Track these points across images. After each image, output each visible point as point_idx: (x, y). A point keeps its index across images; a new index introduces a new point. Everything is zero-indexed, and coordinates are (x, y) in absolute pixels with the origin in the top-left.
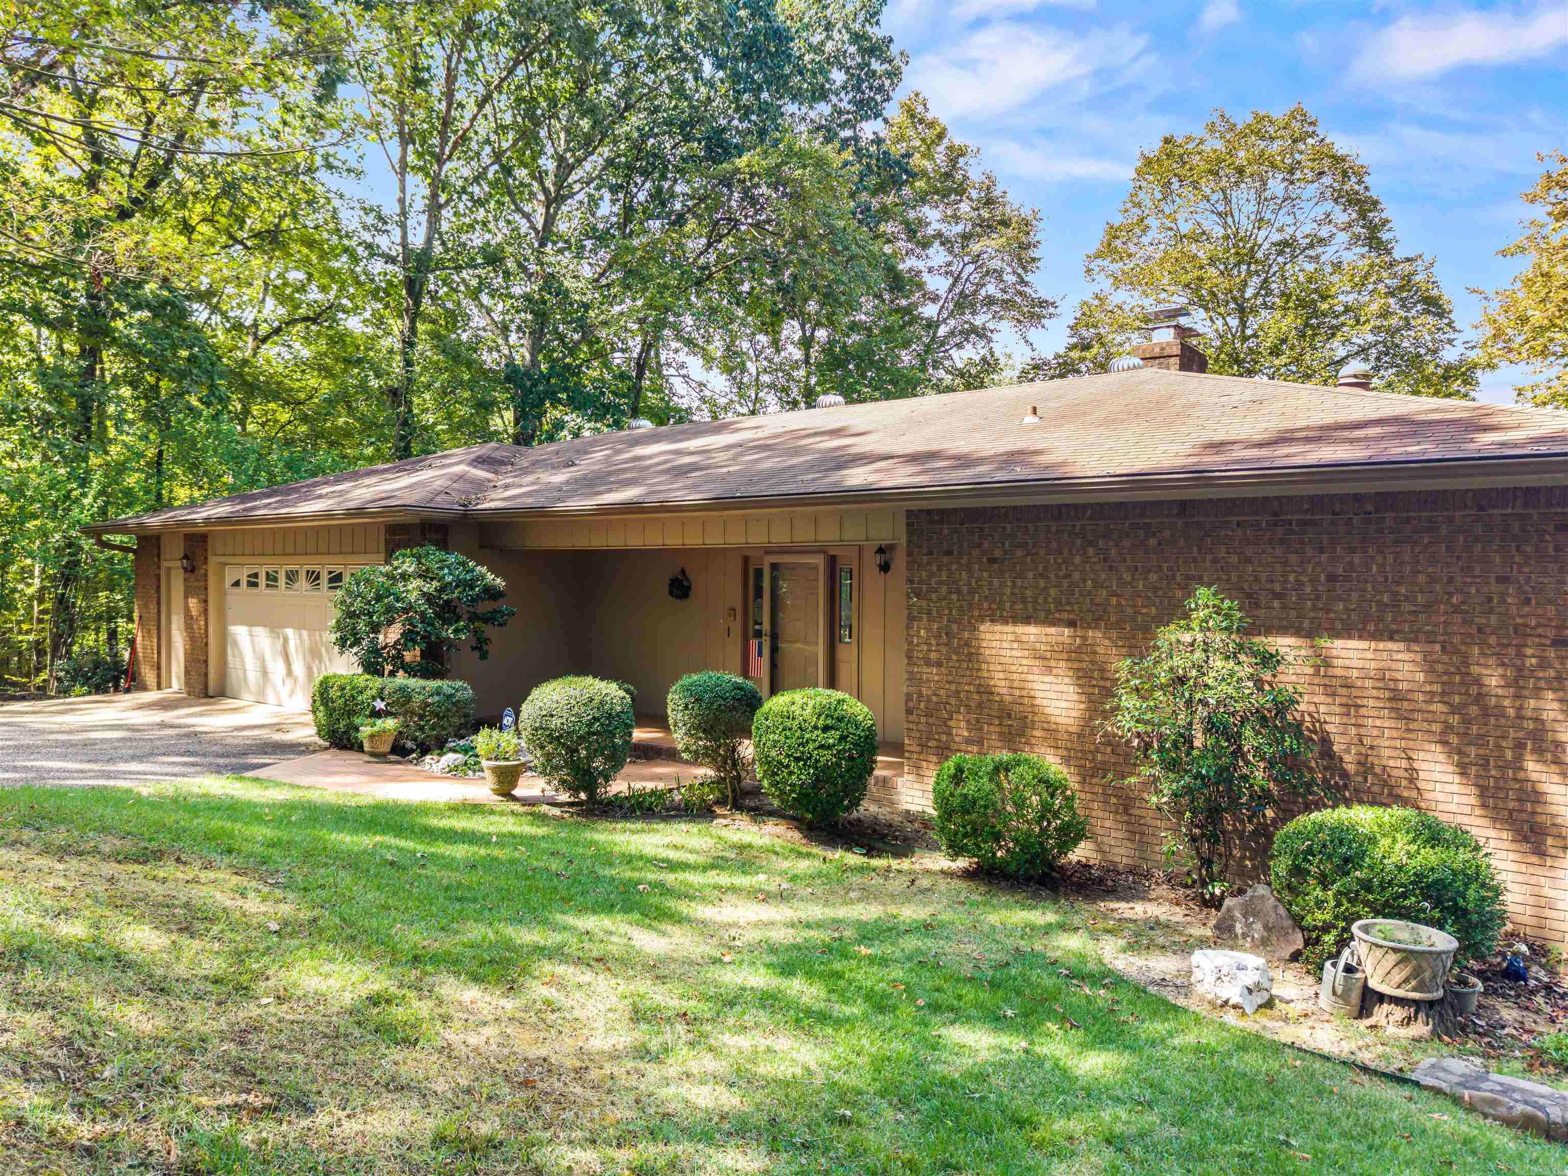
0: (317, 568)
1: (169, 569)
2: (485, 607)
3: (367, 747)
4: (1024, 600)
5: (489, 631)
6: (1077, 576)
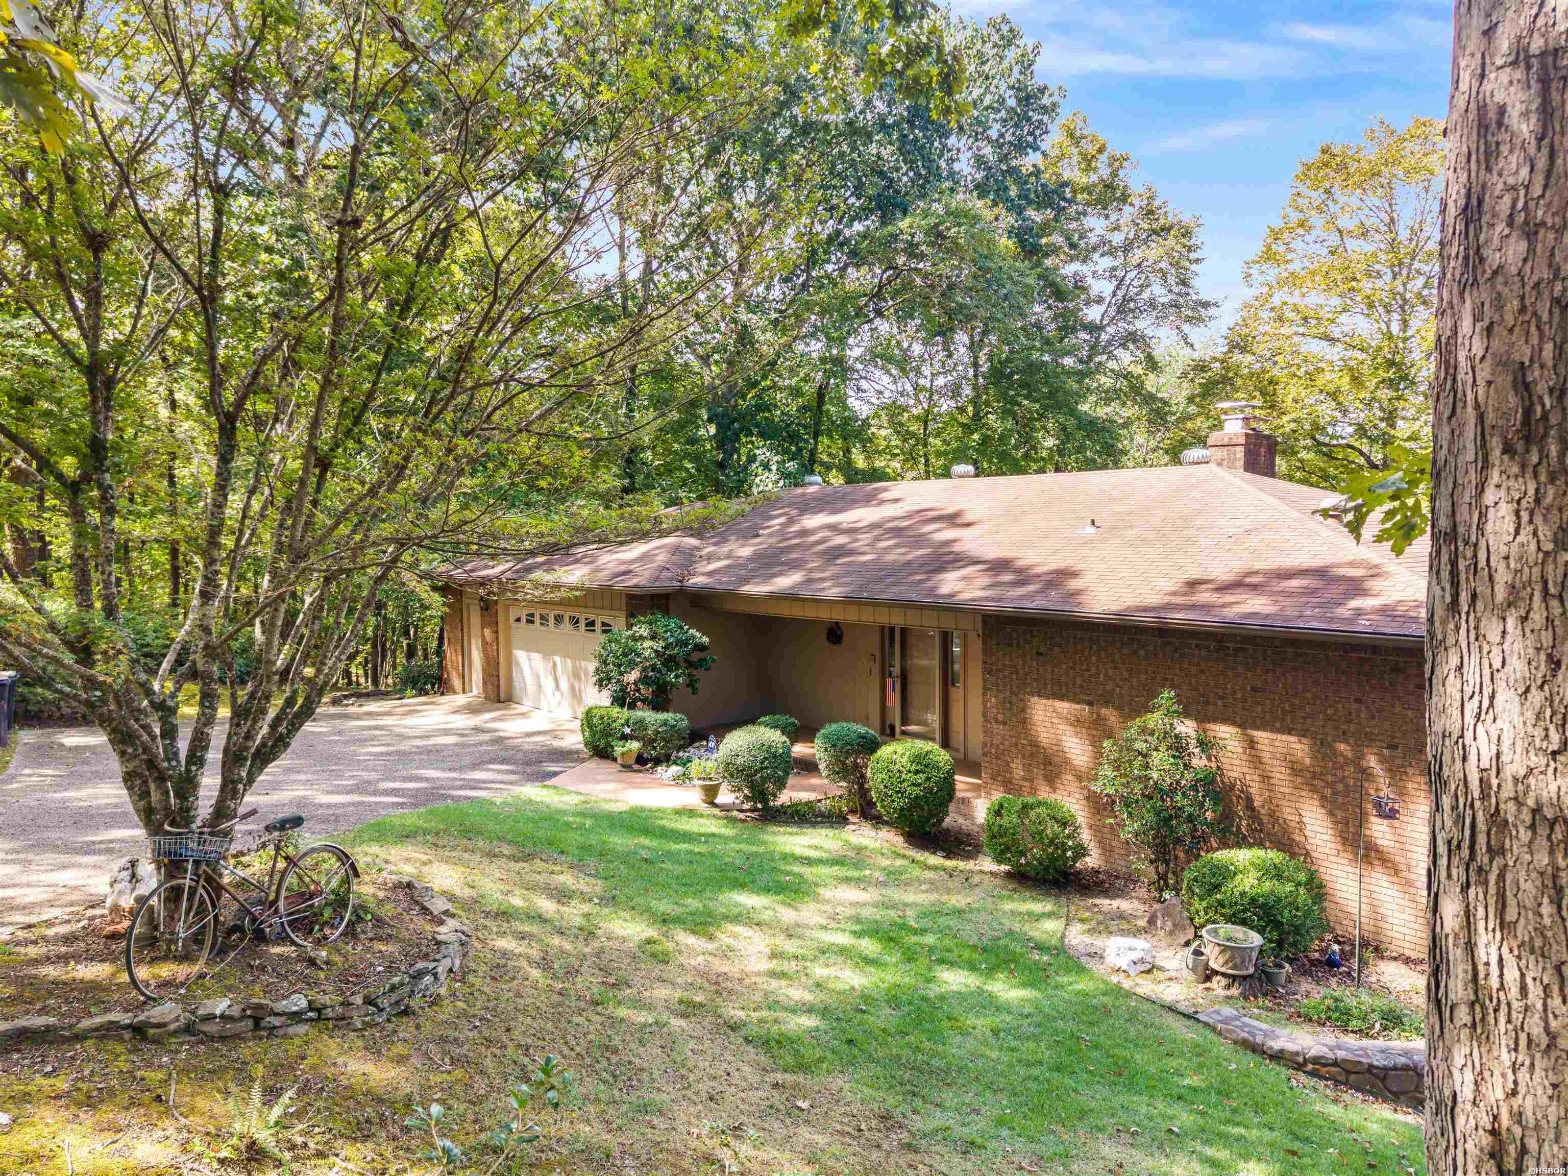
0: (577, 615)
1: (468, 605)
2: (695, 657)
3: (619, 760)
4: (1059, 684)
5: (699, 673)
6: (1093, 670)
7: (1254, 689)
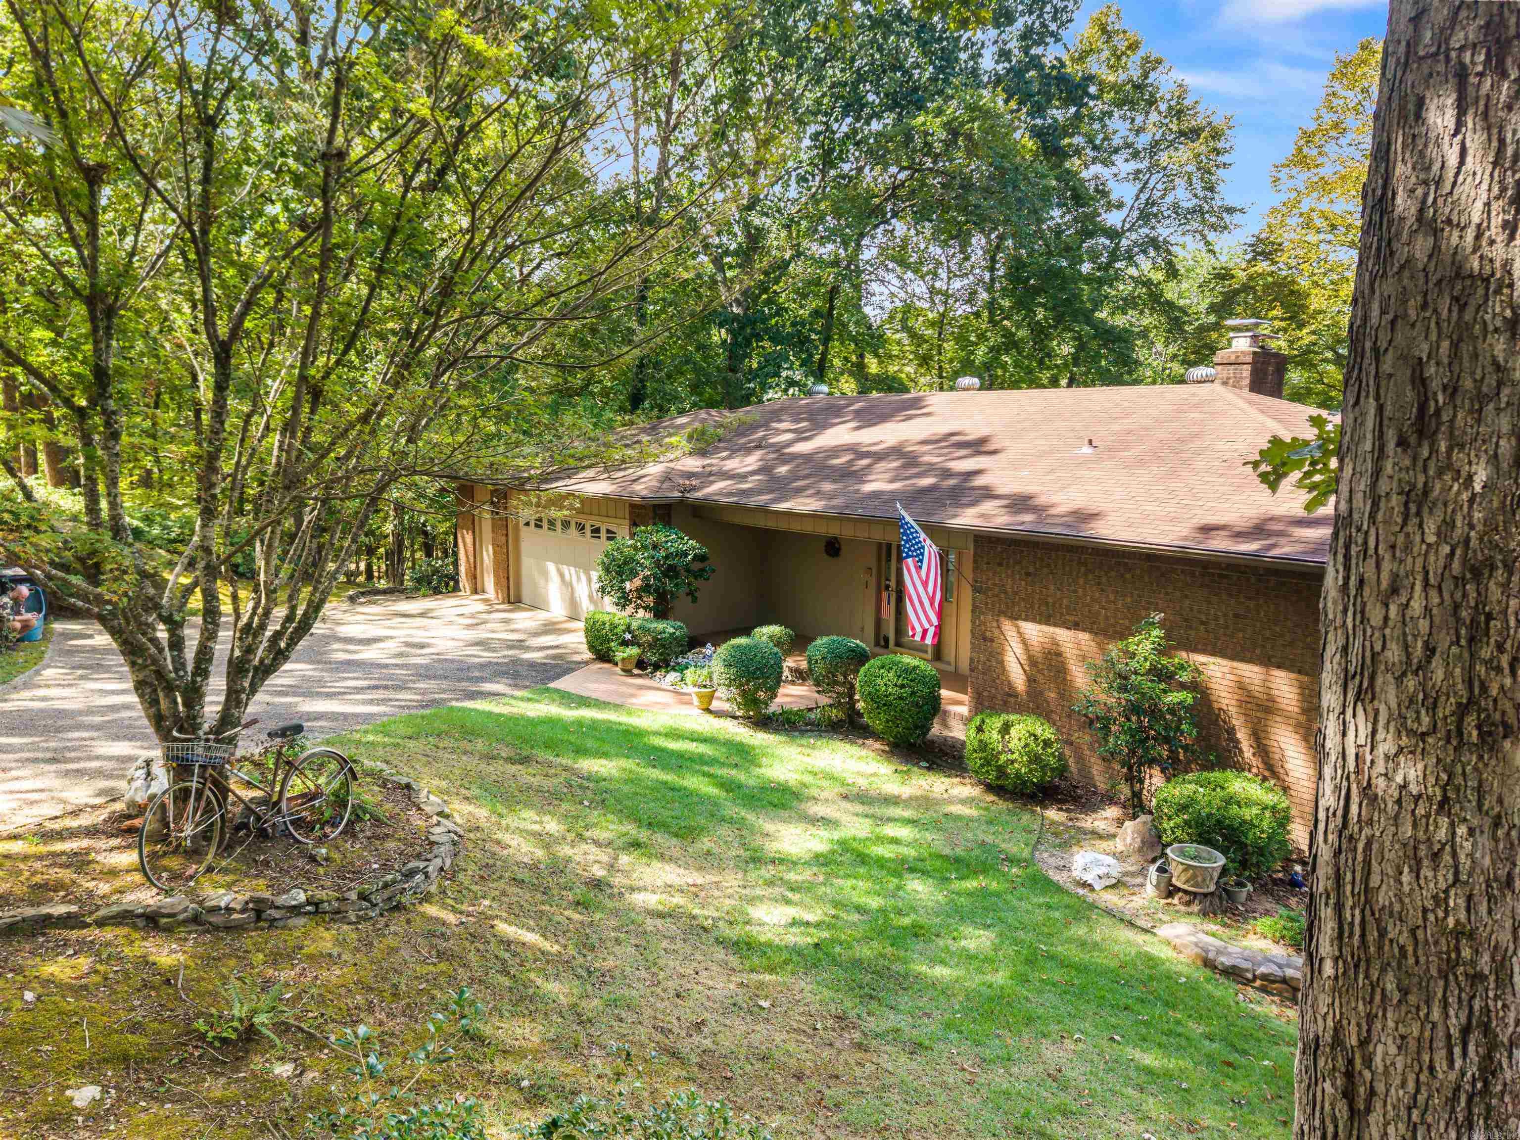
0: (582, 522)
2: (695, 567)
3: (620, 665)
5: (698, 583)
7: (1236, 616)
